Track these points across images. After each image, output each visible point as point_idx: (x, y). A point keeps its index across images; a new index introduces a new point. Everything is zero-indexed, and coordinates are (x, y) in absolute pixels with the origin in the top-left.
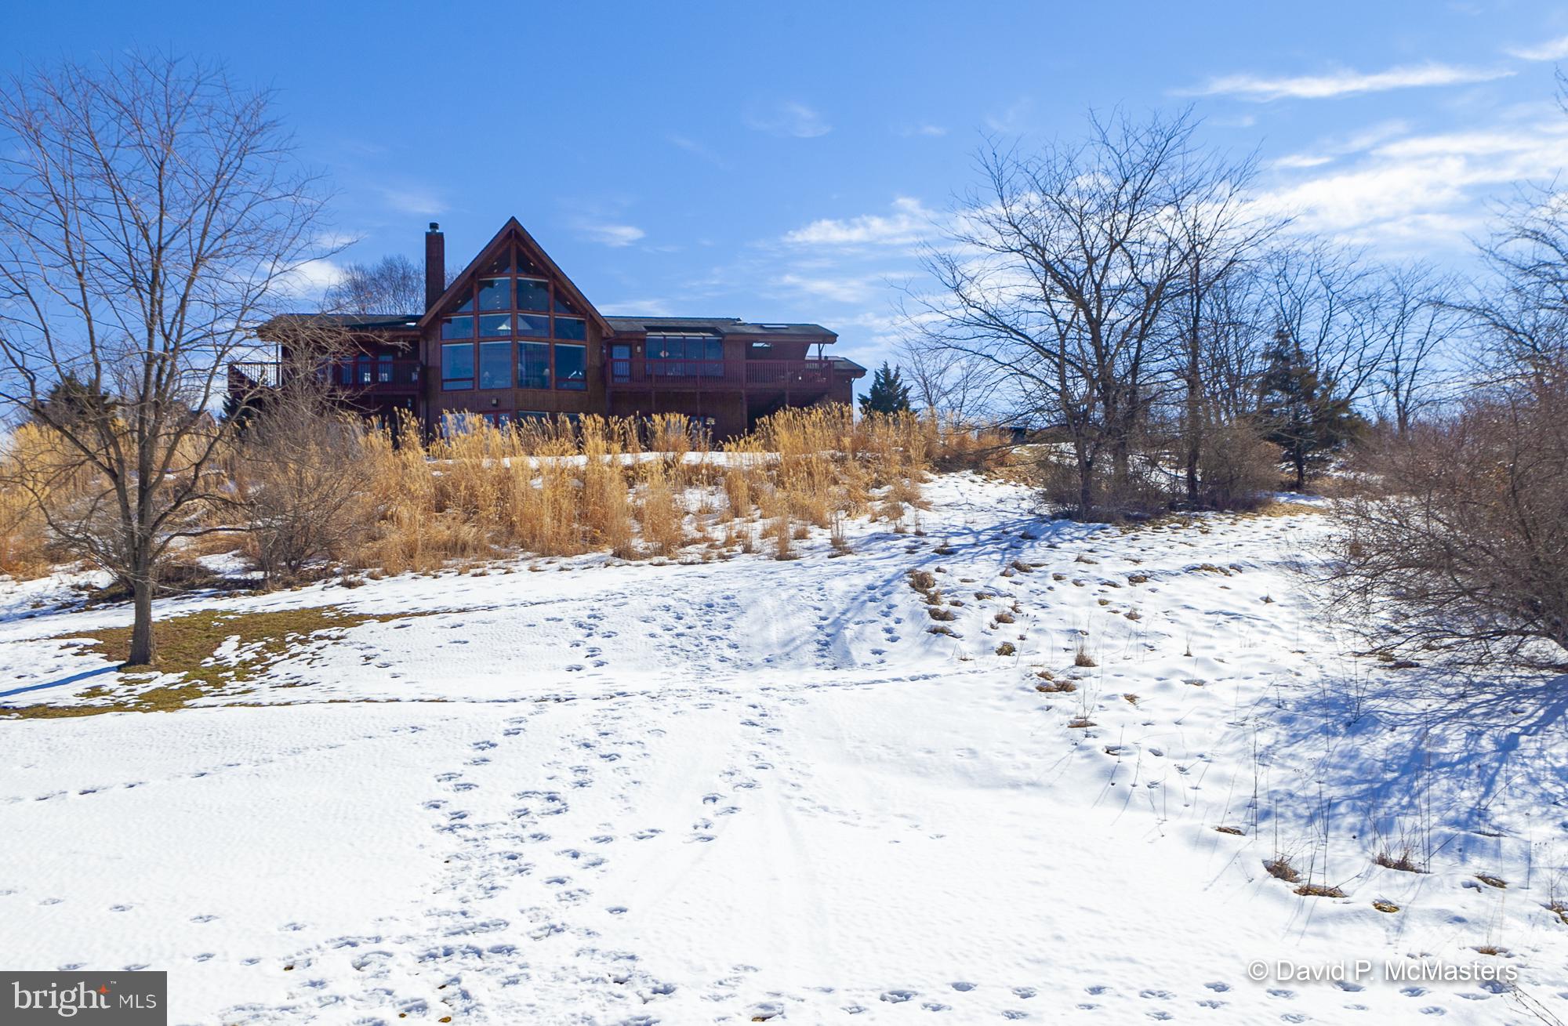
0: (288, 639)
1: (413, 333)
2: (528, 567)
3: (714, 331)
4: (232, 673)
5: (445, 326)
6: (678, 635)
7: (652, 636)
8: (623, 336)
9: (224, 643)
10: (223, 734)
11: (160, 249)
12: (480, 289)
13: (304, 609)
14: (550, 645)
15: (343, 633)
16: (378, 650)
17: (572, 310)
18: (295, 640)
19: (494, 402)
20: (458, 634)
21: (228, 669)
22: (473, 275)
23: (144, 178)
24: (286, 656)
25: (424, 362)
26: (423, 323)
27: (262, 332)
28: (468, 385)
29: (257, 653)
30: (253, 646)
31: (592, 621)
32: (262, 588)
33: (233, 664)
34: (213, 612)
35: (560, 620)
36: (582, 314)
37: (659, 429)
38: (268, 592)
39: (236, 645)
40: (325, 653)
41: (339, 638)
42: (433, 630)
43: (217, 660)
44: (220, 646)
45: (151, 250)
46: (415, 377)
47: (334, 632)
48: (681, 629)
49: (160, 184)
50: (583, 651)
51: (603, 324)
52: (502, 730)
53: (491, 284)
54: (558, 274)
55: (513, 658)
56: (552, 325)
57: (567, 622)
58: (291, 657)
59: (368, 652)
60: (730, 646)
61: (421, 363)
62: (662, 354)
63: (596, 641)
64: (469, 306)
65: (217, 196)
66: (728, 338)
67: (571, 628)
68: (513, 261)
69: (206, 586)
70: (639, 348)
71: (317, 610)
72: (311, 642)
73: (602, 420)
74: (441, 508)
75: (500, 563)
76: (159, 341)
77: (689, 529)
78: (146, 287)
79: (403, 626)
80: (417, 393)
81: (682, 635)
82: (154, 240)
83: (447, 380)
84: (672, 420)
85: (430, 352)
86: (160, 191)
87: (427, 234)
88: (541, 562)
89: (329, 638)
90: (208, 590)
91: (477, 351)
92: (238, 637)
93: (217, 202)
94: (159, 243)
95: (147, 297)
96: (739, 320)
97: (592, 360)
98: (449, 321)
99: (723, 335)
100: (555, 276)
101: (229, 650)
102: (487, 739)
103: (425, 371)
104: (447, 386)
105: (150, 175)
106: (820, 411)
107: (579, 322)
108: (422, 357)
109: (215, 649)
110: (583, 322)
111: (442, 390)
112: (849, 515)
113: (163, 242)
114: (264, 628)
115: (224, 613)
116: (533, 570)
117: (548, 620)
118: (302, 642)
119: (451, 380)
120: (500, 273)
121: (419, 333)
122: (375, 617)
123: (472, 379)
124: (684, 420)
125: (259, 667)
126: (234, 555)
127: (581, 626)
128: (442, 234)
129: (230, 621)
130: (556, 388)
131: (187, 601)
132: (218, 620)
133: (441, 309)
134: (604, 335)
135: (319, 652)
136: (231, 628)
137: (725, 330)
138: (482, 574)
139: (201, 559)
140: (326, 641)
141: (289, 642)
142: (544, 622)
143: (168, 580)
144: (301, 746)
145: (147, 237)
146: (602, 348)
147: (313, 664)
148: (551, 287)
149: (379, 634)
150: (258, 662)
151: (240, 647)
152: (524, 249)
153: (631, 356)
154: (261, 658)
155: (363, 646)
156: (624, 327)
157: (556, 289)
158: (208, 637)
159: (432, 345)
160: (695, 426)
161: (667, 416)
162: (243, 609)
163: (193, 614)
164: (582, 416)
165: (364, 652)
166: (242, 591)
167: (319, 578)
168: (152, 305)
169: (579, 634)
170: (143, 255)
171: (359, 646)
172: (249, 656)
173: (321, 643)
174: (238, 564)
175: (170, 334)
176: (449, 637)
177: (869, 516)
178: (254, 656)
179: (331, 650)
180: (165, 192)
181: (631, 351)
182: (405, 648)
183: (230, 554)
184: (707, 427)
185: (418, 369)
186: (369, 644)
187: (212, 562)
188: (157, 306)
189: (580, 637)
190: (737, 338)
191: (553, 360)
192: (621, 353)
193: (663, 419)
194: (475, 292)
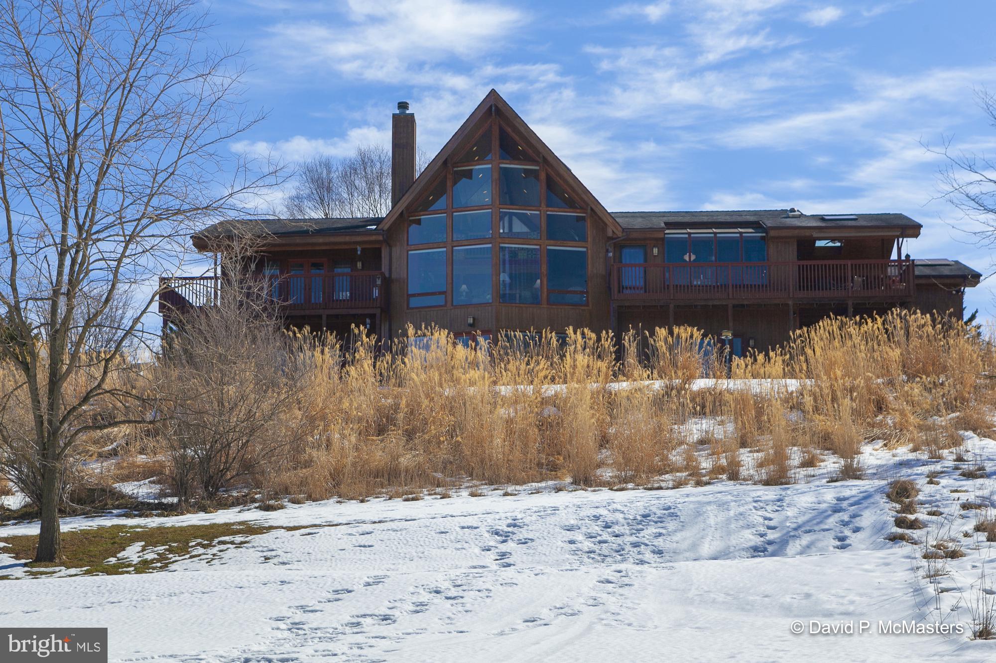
0: (190, 544)
1: (373, 238)
2: (468, 493)
3: (756, 225)
4: (132, 569)
5: (413, 228)
6: (600, 542)
7: (572, 542)
8: (635, 235)
9: (128, 548)
10: (110, 586)
11: (77, 136)
12: (455, 183)
13: (214, 524)
14: (458, 549)
15: (247, 539)
16: (279, 552)
17: (571, 204)
18: (198, 544)
19: (471, 321)
20: (364, 540)
21: (129, 566)
22: (445, 163)
23: (64, 65)
24: (188, 556)
25: (387, 275)
26: (386, 226)
27: (201, 243)
28: (439, 300)
29: (158, 554)
30: (156, 549)
31: (510, 529)
32: (176, 510)
33: (134, 563)
34: (124, 526)
35: (476, 528)
36: (583, 209)
37: (661, 346)
38: (182, 514)
39: (140, 549)
40: (226, 555)
41: (242, 543)
42: (339, 536)
43: (119, 560)
44: (124, 550)
45: (68, 137)
46: (376, 293)
47: (238, 539)
48: (605, 536)
49: (78, 72)
50: (492, 555)
51: (608, 221)
52: (362, 582)
53: (469, 174)
54: (550, 159)
55: (416, 559)
56: (544, 225)
57: (483, 530)
58: (191, 557)
59: (269, 554)
60: (654, 552)
61: (383, 274)
62: (687, 258)
63: (510, 546)
64: (441, 203)
65: (131, 80)
66: (772, 233)
67: (487, 535)
68: (495, 144)
69: (117, 507)
70: (655, 251)
71: (226, 524)
72: (214, 546)
73: (593, 336)
74: (381, 431)
75: (439, 490)
76: (72, 230)
77: (676, 457)
78: (62, 177)
79: (309, 534)
80: (378, 312)
81: (605, 542)
82: (71, 127)
83: (414, 295)
84: (684, 335)
85: (394, 260)
86: (78, 78)
87: (394, 116)
88: (485, 489)
89: (232, 543)
90: (118, 511)
91: (451, 260)
92: (143, 543)
93: (131, 85)
94: (76, 130)
95: (62, 187)
96: (793, 210)
97: (595, 267)
98: (418, 222)
99: (766, 230)
100: (545, 160)
101: (132, 553)
102: (346, 588)
103: (387, 283)
104: (414, 302)
105: (69, 63)
106: (879, 320)
107: (579, 219)
108: (385, 268)
109: (119, 552)
110: (583, 218)
111: (408, 308)
112: (885, 445)
113: (79, 130)
114: (170, 536)
115: (131, 527)
116: (473, 495)
117: (463, 528)
118: (204, 546)
119: (419, 295)
120: (481, 161)
121: (381, 238)
122: (282, 528)
123: (444, 293)
124: (697, 334)
125: (159, 565)
126: (150, 482)
127: (497, 534)
128: (412, 115)
129: (138, 532)
130: (548, 303)
131: (96, 519)
132: (128, 532)
133: (407, 208)
134: (610, 234)
135: (219, 554)
136: (136, 537)
137: (769, 223)
138: (413, 499)
139: (116, 485)
140: (229, 546)
141: (192, 547)
142: (458, 529)
143: (80, 501)
144: (177, 591)
145: (64, 126)
146: (607, 251)
147: (212, 563)
148: (543, 176)
149: (283, 539)
150: (158, 561)
151: (142, 551)
152: (509, 130)
153: (646, 260)
154: (162, 557)
155: (265, 549)
156: (638, 223)
157: (549, 178)
158: (114, 543)
159: (396, 251)
160: (709, 344)
161: (676, 330)
162: (154, 525)
163: (101, 528)
164: (570, 331)
165: (265, 554)
166: (154, 512)
167: (238, 504)
168: (68, 194)
169: (492, 541)
170: (61, 146)
171: (261, 549)
172: (150, 556)
173: (222, 547)
174: (156, 489)
175: (84, 223)
176: (354, 542)
177: (911, 445)
178: (156, 556)
179: (232, 551)
180: (83, 80)
181: (646, 254)
182: (307, 550)
183: (147, 481)
184: (723, 342)
185: (379, 282)
186: (271, 548)
187: (129, 488)
188: (71, 194)
189: (492, 543)
190: (784, 233)
191: (544, 269)
192: (632, 256)
193: (671, 333)
194: (449, 183)
